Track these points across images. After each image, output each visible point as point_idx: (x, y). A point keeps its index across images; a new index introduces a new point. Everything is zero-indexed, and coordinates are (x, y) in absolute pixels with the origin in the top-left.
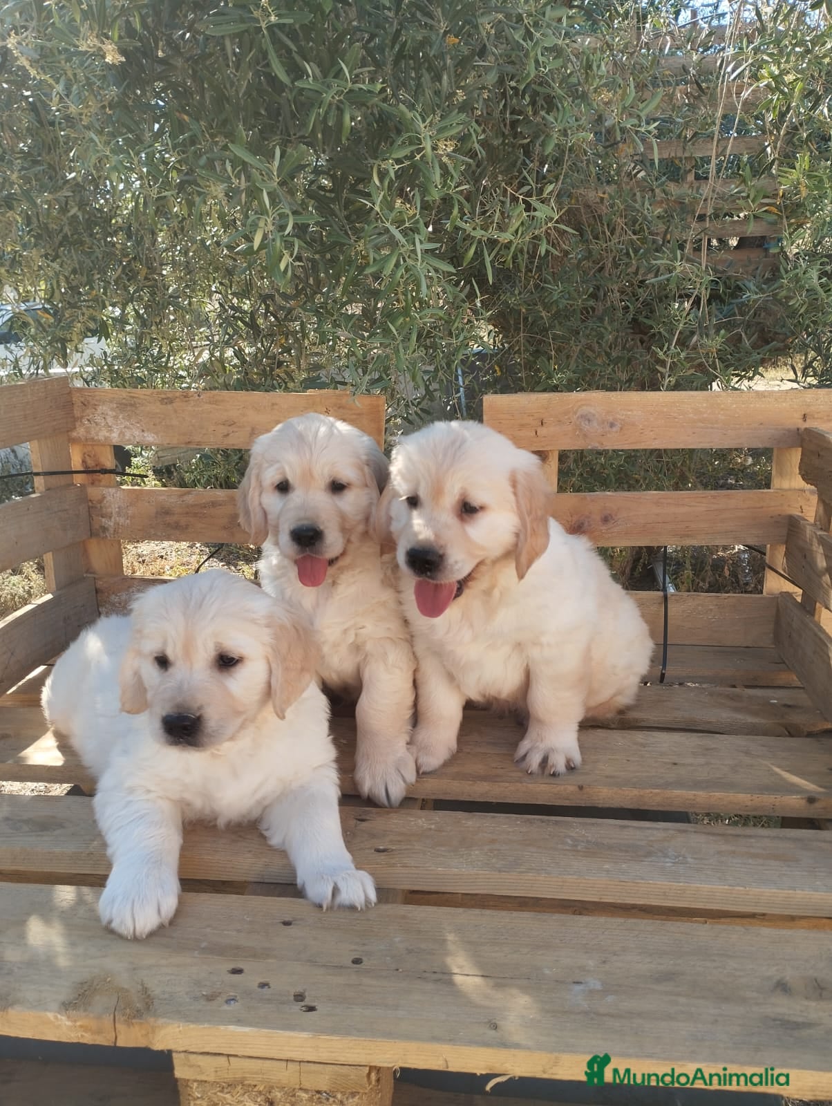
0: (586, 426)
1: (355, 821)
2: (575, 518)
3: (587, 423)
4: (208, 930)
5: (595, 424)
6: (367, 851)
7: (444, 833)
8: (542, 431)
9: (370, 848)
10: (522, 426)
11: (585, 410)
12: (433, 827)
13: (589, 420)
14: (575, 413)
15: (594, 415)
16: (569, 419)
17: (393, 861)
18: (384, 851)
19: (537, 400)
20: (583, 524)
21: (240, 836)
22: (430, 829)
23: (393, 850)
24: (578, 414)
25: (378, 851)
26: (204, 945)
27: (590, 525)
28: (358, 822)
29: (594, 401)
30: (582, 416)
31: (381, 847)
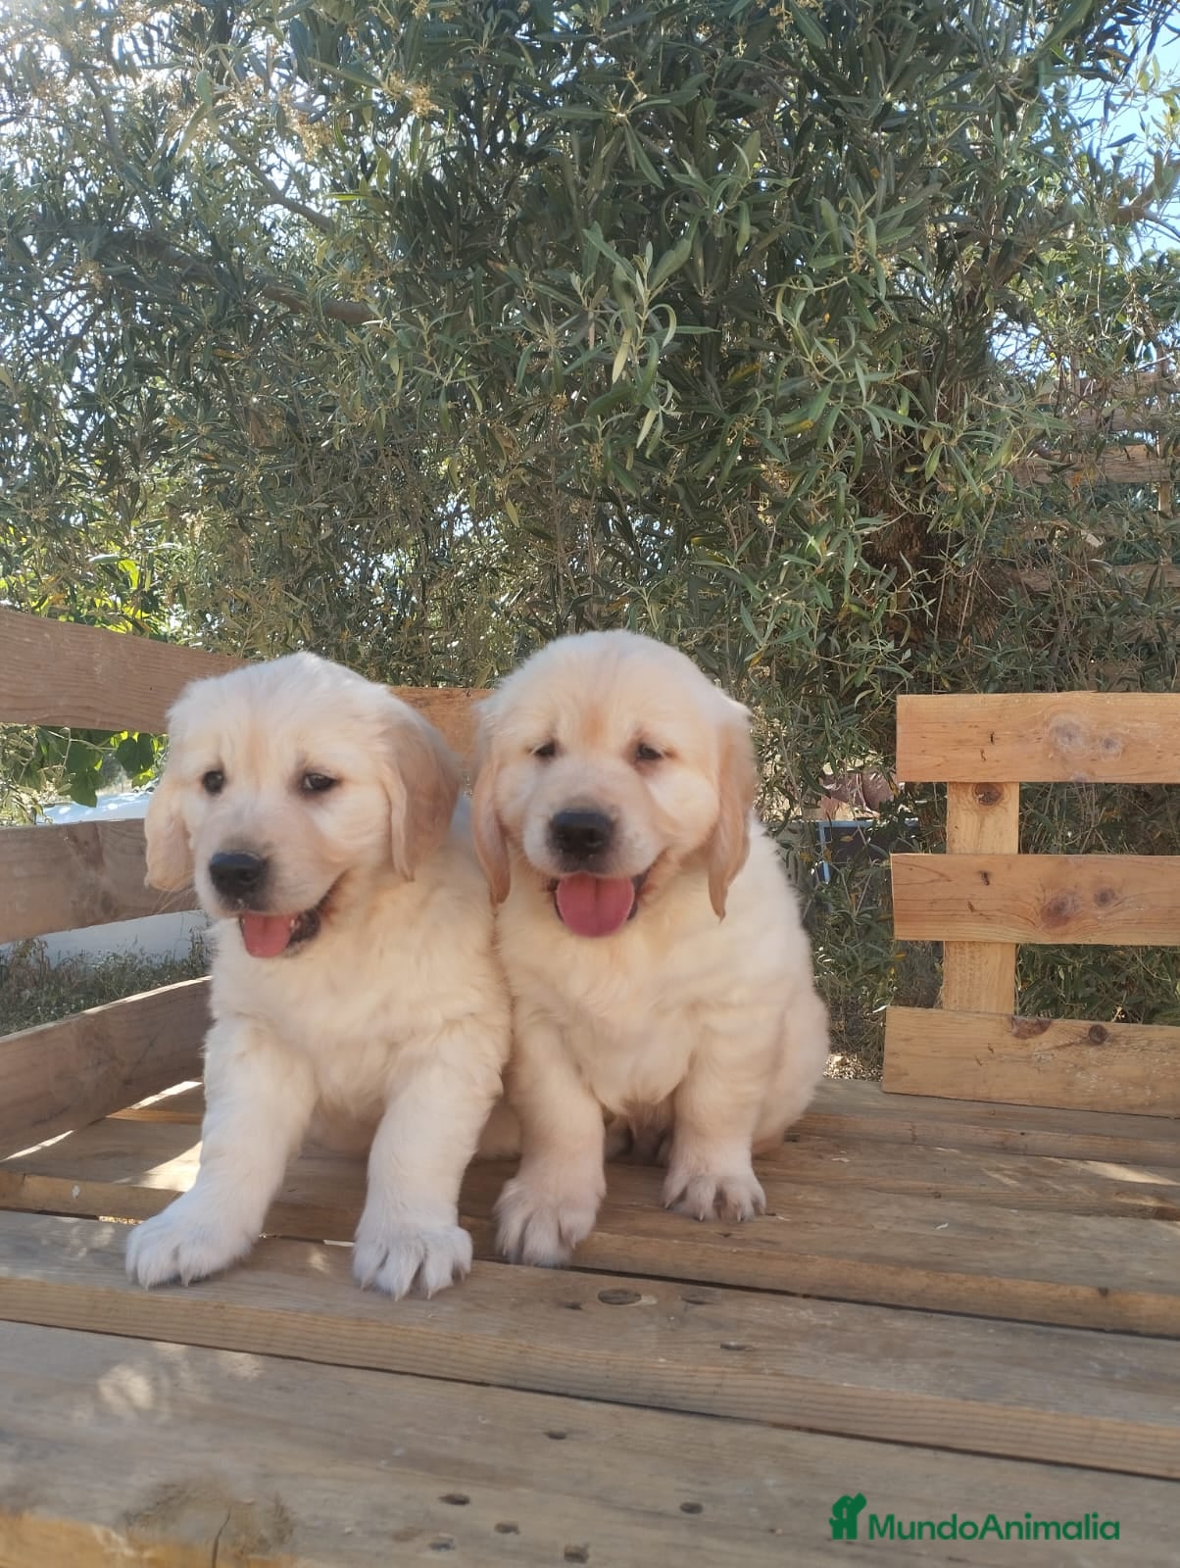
0: (1065, 745)
1: (684, 1303)
2: (1050, 895)
3: (1066, 739)
4: (410, 1431)
5: (1080, 741)
6: (708, 1346)
7: (849, 1334)
8: (992, 752)
9: (713, 1343)
10: (960, 743)
11: (1062, 719)
12: (829, 1323)
13: (1070, 737)
14: (1046, 724)
15: (1078, 728)
16: (1036, 733)
17: (757, 1365)
18: (739, 1348)
19: (983, 702)
20: (1063, 904)
21: (479, 1305)
22: (824, 1326)
23: (755, 1350)
24: (1051, 726)
25: (727, 1347)
26: (398, 1452)
27: (1076, 907)
28: (690, 1305)
29: (1078, 707)
30: (1058, 729)
31: (732, 1344)
